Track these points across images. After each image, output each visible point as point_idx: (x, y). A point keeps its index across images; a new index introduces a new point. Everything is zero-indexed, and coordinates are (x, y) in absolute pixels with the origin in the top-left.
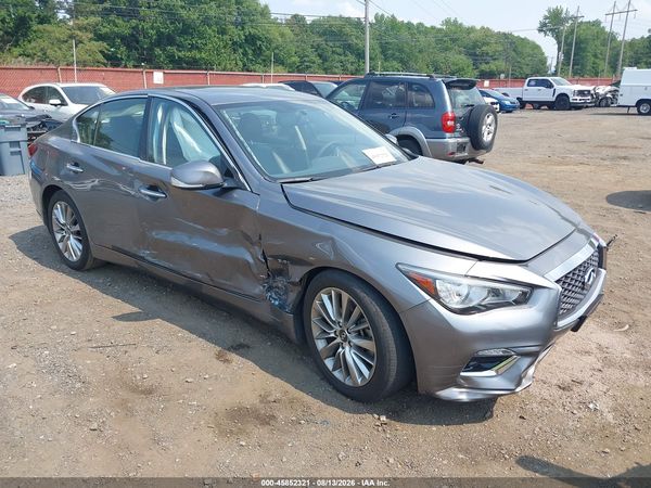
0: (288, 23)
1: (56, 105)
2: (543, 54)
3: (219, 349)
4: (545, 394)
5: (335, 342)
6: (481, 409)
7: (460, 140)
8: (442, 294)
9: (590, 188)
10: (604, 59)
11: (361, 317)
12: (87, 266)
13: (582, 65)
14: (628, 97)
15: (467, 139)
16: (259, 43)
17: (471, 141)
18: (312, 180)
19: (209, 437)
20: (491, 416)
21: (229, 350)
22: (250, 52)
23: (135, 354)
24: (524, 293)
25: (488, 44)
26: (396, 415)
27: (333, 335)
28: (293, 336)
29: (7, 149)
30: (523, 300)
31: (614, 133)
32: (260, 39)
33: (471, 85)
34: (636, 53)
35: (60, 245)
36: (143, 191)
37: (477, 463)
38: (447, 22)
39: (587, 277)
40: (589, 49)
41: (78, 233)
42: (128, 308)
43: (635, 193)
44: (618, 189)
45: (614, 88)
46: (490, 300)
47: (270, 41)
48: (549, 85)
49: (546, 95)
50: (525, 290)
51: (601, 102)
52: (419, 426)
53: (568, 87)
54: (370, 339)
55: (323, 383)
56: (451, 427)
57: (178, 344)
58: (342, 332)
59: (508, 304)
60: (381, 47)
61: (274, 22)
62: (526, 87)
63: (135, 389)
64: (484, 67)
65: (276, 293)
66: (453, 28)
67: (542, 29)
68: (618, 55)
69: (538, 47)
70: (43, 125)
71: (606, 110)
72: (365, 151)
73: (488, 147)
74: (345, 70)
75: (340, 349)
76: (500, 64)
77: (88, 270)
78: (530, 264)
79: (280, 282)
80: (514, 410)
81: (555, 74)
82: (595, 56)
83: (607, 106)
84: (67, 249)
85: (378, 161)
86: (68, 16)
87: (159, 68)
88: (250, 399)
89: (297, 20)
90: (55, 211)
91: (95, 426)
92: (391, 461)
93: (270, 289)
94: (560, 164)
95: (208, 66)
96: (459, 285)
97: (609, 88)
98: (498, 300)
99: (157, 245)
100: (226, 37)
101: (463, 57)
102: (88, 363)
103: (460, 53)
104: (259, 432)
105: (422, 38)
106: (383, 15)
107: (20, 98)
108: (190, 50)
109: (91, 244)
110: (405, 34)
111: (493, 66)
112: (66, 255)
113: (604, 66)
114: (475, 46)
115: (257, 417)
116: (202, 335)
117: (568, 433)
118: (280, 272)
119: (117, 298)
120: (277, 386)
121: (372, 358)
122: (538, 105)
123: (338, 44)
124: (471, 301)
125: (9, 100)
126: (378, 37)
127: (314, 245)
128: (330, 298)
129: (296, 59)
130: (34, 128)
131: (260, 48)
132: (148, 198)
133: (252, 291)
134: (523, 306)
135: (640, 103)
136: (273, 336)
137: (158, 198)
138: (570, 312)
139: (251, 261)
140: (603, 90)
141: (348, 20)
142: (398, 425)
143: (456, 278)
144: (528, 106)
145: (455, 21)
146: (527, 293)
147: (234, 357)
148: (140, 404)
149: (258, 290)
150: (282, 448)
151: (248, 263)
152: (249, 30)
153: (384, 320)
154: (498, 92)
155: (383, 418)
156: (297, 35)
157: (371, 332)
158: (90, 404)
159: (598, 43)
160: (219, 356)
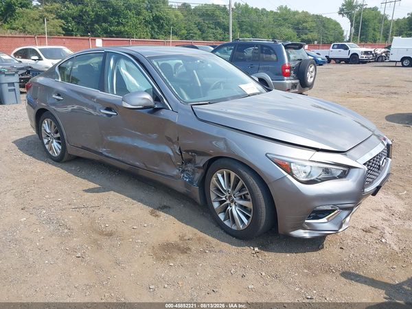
0: (180, 8)
1: (35, 60)
2: (341, 28)
3: (151, 209)
4: (355, 234)
5: (226, 203)
6: (316, 243)
7: (293, 81)
8: (294, 172)
9: (375, 111)
10: (380, 32)
11: (243, 187)
12: (64, 159)
13: (366, 35)
14: (395, 56)
15: (297, 81)
16: (162, 21)
17: (300, 82)
18: (209, 103)
19: (150, 261)
20: (323, 248)
21: (158, 209)
22: (156, 27)
23: (99, 212)
24: (344, 171)
25: (306, 22)
26: (264, 247)
27: (224, 199)
28: (198, 200)
29: (6, 88)
30: (344, 175)
31: (387, 78)
32: (162, 19)
33: (300, 47)
34: (400, 28)
35: (47, 146)
36: (102, 111)
37: (316, 275)
38: (281, 8)
39: (381, 162)
40: (370, 25)
41: (58, 139)
42: (92, 185)
43: (403, 114)
44: (392, 112)
45: (387, 50)
46: (324, 175)
47: (169, 20)
48: (346, 48)
49: (344, 54)
50: (345, 169)
51: (378, 59)
52: (278, 254)
53: (358, 49)
54: (249, 200)
55: (218, 229)
56: (299, 254)
57: (125, 206)
58: (230, 197)
59: (334, 178)
60: (239, 24)
61: (170, 7)
62: (331, 49)
63: (102, 233)
64: (304, 37)
65: (187, 174)
66: (284, 12)
67: (341, 12)
68: (389, 29)
69: (338, 24)
70: (28, 72)
71: (382, 64)
72: (240, 86)
73: (310, 86)
74: (216, 39)
75: (229, 207)
76: (315, 35)
77: (65, 162)
78: (348, 153)
79: (190, 167)
80: (336, 244)
81: (349, 41)
82: (374, 30)
83: (382, 61)
84: (51, 148)
85: (249, 92)
86: (40, 4)
87: (99, 37)
88: (174, 239)
89: (185, 7)
90: (44, 125)
91: (79, 255)
92: (263, 274)
93: (183, 171)
94: (354, 97)
95: (129, 36)
96: (305, 166)
97: (383, 50)
98: (328, 175)
99: (111, 145)
100: (141, 17)
101: (290, 30)
102: (70, 218)
103: (289, 27)
104: (181, 258)
105: (265, 19)
106: (239, 4)
107: (12, 55)
108: (117, 26)
109: (68, 145)
110: (254, 16)
111: (309, 36)
112: (50, 152)
113: (380, 36)
114: (298, 23)
115: (179, 249)
116: (140, 201)
117: (370, 257)
118: (190, 161)
119: (84, 179)
120: (189, 231)
121: (250, 212)
122: (339, 61)
123: (211, 22)
124: (312, 176)
125: (5, 57)
126: (236, 18)
127: (211, 142)
128: (223, 176)
129: (184, 31)
130: (22, 75)
131: (162, 25)
132: (105, 115)
133: (172, 173)
134: (344, 179)
135: (403, 59)
136: (184, 201)
137: (111, 115)
138: (371, 183)
139: (172, 154)
140: (380, 51)
141: (218, 7)
142: (266, 253)
143: (303, 162)
144: (333, 62)
145: (286, 8)
146: (346, 171)
147: (162, 214)
148: (106, 242)
149: (175, 172)
150: (196, 267)
151: (170, 155)
152: (155, 13)
153: (258, 189)
154: (314, 52)
155: (256, 249)
156: (185, 16)
157: (249, 197)
158: (75, 242)
159: (376, 21)
160: (152, 213)
